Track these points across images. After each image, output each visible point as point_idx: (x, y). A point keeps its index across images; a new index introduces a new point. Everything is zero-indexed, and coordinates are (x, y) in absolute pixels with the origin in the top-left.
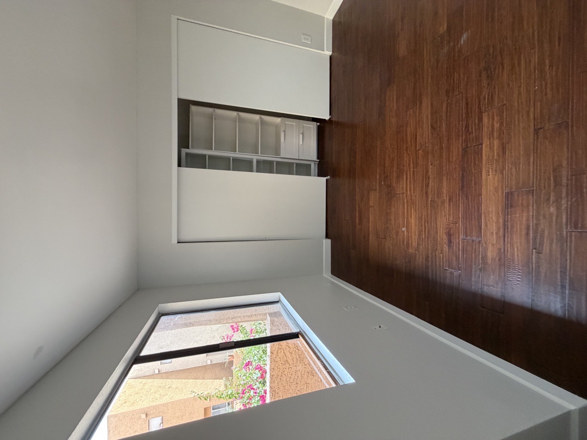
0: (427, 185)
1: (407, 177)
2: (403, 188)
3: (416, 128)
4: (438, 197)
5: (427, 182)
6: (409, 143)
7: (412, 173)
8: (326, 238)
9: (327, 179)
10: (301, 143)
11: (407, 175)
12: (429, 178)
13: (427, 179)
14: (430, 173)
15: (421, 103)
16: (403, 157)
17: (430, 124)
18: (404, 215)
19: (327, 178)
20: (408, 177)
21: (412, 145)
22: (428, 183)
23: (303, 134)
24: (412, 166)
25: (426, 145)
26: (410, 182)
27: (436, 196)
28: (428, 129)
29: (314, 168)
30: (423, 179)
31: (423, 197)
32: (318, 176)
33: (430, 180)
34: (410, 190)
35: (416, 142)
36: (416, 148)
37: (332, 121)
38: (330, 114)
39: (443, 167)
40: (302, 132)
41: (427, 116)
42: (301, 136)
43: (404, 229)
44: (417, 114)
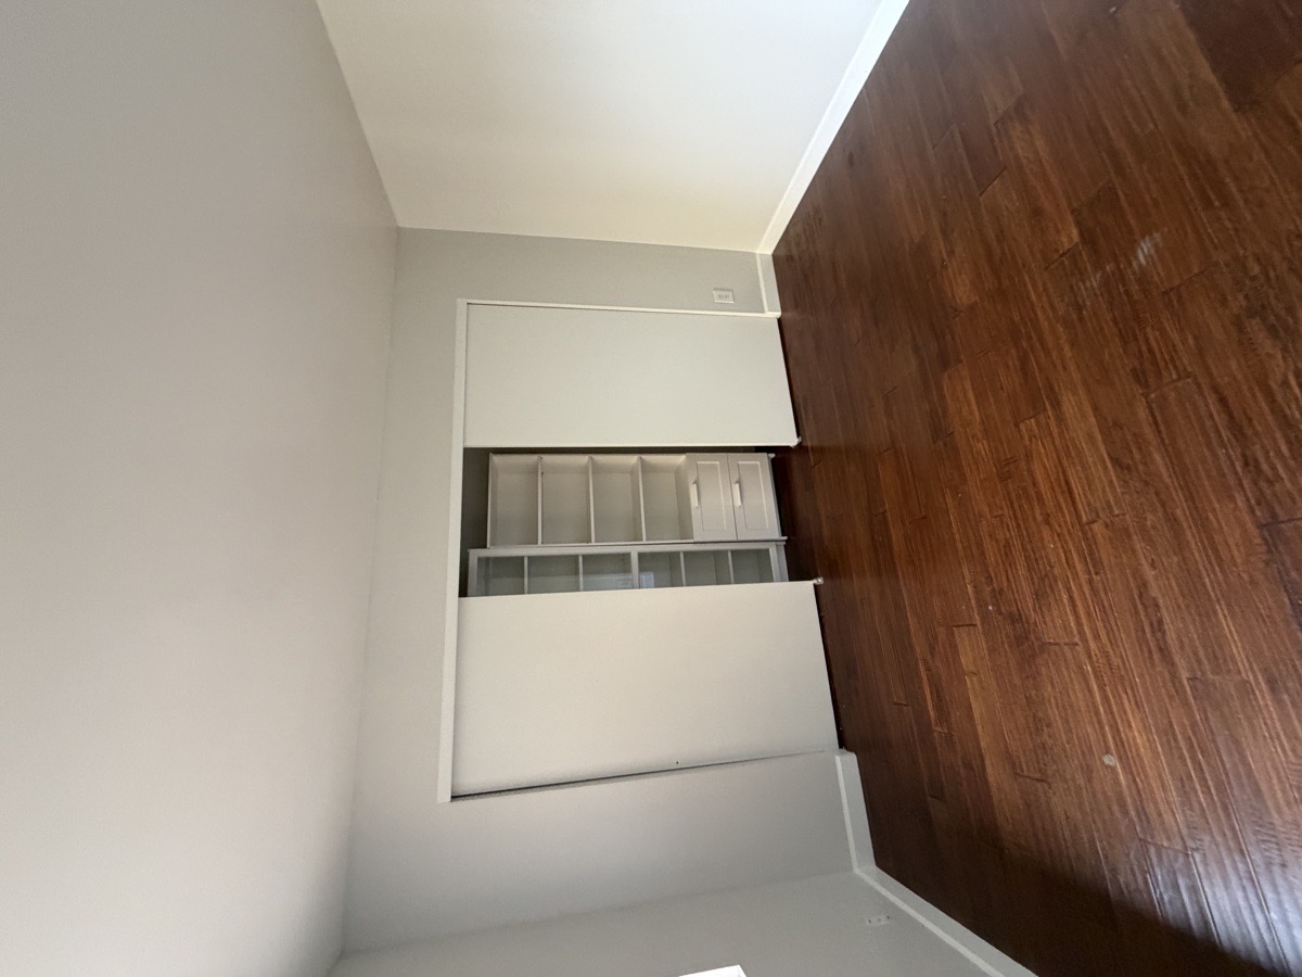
0: (1158, 627)
1: (1071, 599)
2: (1066, 627)
3: (1061, 464)
4: (1217, 670)
5: (1154, 619)
6: (1050, 504)
7: (1086, 589)
8: (841, 747)
9: (815, 586)
10: (738, 502)
11: (1069, 590)
12: (1157, 606)
13: (1150, 610)
14: (1154, 592)
15: (1056, 405)
16: (1042, 539)
17: (1106, 456)
18: (1097, 713)
19: (815, 581)
20: (1076, 596)
21: (1061, 508)
22: (1160, 622)
23: (739, 482)
24: (1079, 567)
25: (1111, 511)
26: (1089, 614)
27: (1207, 667)
28: (1105, 468)
29: (777, 559)
30: (1135, 606)
31: (1153, 665)
32: (791, 580)
33: (1164, 611)
34: (1097, 637)
35: (1074, 502)
36: (1079, 517)
37: (807, 447)
38: (798, 435)
39: (1200, 577)
40: (736, 478)
41: (1091, 437)
42: (736, 487)
43: (1110, 760)
44: (1055, 431)
